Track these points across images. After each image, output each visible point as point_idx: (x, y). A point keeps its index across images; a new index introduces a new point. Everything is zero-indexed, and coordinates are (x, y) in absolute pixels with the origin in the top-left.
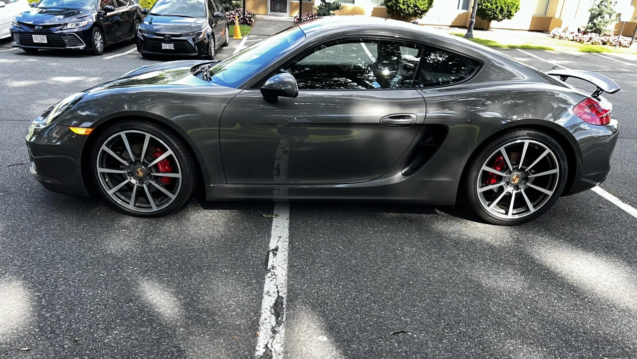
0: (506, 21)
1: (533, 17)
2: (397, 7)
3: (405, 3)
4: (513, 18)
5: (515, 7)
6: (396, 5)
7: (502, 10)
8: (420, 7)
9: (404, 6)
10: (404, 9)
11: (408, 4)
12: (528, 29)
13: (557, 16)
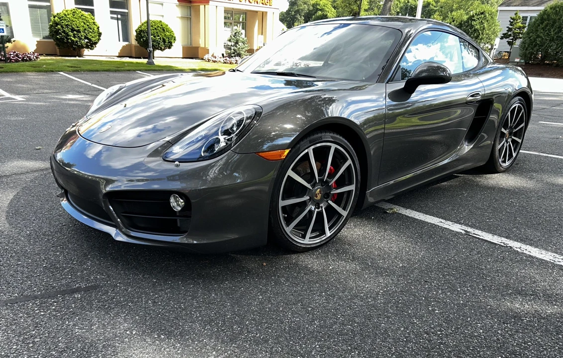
0: (167, 50)
1: (183, 48)
2: (68, 39)
3: (76, 36)
4: (172, 47)
5: (173, 38)
6: (66, 38)
7: (164, 41)
8: (92, 39)
9: (75, 38)
10: (77, 42)
11: (79, 37)
12: (182, 57)
13: (202, 45)
